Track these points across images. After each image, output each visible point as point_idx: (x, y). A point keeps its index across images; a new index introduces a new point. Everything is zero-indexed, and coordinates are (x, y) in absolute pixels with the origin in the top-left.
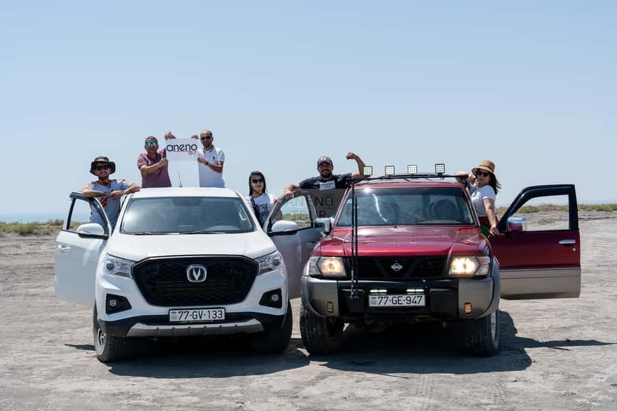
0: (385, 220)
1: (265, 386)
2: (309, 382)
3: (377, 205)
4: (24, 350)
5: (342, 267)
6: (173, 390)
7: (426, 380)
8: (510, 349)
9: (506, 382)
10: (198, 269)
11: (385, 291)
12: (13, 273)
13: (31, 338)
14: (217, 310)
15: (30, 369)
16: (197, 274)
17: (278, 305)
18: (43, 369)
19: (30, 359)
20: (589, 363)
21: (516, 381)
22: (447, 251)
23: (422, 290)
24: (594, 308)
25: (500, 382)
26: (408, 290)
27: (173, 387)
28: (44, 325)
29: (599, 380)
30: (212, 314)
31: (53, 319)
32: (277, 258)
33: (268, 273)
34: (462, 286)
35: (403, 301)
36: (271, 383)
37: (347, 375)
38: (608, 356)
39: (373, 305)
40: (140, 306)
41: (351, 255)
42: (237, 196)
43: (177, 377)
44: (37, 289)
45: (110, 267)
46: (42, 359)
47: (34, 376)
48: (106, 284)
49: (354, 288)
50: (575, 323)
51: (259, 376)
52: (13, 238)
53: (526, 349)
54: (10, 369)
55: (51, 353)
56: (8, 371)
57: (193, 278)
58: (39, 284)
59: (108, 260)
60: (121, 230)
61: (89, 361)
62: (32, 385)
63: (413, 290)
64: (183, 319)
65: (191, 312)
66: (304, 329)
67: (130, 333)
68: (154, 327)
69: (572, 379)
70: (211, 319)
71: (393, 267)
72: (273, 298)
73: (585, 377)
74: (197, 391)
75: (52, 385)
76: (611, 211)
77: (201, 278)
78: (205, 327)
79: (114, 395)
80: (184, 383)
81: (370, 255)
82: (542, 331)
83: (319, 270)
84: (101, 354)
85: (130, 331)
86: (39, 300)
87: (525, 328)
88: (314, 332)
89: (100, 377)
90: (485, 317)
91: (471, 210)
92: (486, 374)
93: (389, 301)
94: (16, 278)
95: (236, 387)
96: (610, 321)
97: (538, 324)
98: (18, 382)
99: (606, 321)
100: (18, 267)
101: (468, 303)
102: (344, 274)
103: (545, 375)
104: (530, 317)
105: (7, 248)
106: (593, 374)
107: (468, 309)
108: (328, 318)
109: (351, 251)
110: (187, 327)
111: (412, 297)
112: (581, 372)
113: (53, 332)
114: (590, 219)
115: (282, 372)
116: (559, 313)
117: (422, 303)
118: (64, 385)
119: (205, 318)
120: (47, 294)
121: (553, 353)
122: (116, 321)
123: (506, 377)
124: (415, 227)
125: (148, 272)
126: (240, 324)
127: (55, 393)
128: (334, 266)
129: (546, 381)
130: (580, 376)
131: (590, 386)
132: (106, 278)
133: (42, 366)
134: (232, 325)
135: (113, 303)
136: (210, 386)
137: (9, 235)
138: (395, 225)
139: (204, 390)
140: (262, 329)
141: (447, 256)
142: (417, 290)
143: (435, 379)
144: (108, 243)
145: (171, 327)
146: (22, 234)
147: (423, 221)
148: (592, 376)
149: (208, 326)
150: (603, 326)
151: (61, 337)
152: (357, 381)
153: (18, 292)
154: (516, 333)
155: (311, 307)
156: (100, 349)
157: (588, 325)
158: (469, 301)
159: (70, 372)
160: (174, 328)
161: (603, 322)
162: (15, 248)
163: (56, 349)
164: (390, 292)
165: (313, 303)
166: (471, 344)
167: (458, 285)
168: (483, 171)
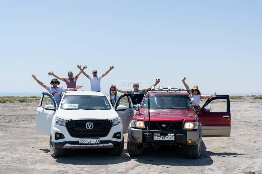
0: (159, 107)
1: (115, 169)
2: (131, 168)
3: (156, 101)
4: (23, 151)
5: (144, 125)
6: (80, 170)
7: (175, 168)
8: (204, 156)
9: (205, 170)
10: (90, 124)
11: (160, 134)
12: (18, 118)
13: (26, 146)
14: (97, 139)
15: (26, 159)
16: (90, 126)
17: (119, 138)
18: (31, 159)
19: (26, 155)
20: (234, 163)
21: (208, 170)
22: (183, 120)
24: (233, 139)
25: (202, 170)
26: (168, 134)
27: (80, 169)
28: (30, 140)
29: (239, 170)
30: (95, 141)
31: (34, 138)
32: (120, 120)
33: (116, 126)
34: (188, 133)
35: (166, 138)
36: (117, 168)
37: (145, 165)
38: (241, 160)
39: (155, 139)
40: (68, 137)
41: (147, 120)
42: (104, 96)
43: (81, 164)
44: (26, 125)
45: (57, 122)
46: (30, 155)
47: (28, 163)
48: (55, 129)
49: (148, 133)
50: (227, 145)
51: (112, 165)
52: (17, 104)
53: (210, 156)
54: (18, 159)
55: (33, 153)
56: (17, 160)
57: (88, 127)
58: (27, 123)
59: (57, 119)
60: (61, 107)
61: (48, 156)
62: (27, 167)
63: (170, 134)
64: (84, 143)
65: (87, 140)
66: (129, 147)
67: (64, 147)
68: (73, 145)
69: (229, 170)
70: (95, 143)
71: (163, 125)
72: (117, 135)
73: (234, 169)
74: (89, 171)
75: (34, 167)
76: (235, 99)
77: (91, 127)
78: (92, 146)
79: (58, 172)
80: (84, 167)
81: (154, 120)
82: (215, 148)
83: (135, 125)
84: (52, 154)
85: (64, 146)
86: (28, 130)
87: (209, 147)
88: (132, 148)
89: (53, 164)
90: (196, 145)
91: (191, 104)
92: (197, 166)
93: (161, 138)
94: (19, 120)
95: (104, 170)
96: (240, 145)
97: (213, 146)
98: (21, 165)
99: (239, 145)
100: (20, 115)
101: (190, 140)
102: (145, 127)
103: (219, 168)
104: (210, 142)
105: (15, 107)
106: (236, 167)
107: (190, 142)
108: (138, 143)
109: (147, 119)
110: (85, 145)
111: (170, 137)
112: (232, 167)
113: (34, 144)
115: (121, 164)
116: (221, 141)
117: (173, 139)
118: (39, 167)
119: (92, 142)
120: (31, 127)
121: (220, 158)
122: (59, 143)
123: (204, 168)
124: (170, 109)
125: (71, 125)
126: (105, 145)
127: (36, 170)
128: (141, 124)
129: (219, 170)
130: (231, 168)
131: (236, 173)
132: (55, 126)
133: (30, 158)
134: (102, 145)
135: (58, 136)
136: (94, 169)
137: (16, 102)
138: (163, 108)
139: (92, 171)
140: (113, 147)
141: (183, 122)
142: (172, 134)
143: (178, 168)
144: (56, 112)
145: (79, 145)
146: (21, 102)
147: (173, 107)
148: (236, 168)
149: (93, 145)
150: (238, 147)
151: (37, 146)
152: (149, 168)
153: (20, 126)
154: (206, 149)
155: (132, 139)
156: (52, 152)
157: (232, 146)
158: (190, 138)
159: (41, 161)
160: (80, 146)
161: (238, 146)
162: (18, 107)
163: (35, 151)
164: (161, 135)
165: (132, 137)
166: (191, 154)
167: (187, 133)
168: (194, 90)
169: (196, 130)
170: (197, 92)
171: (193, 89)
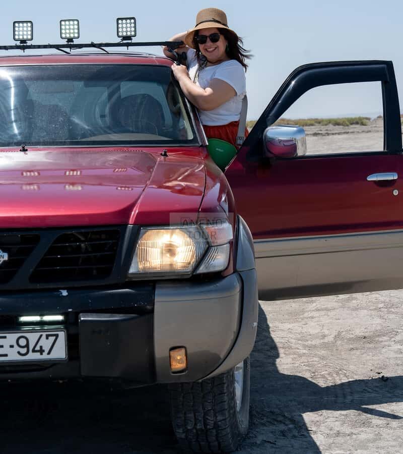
22: (128, 210)
23: (60, 318)
26: (24, 319)
35: (8, 348)
63: (36, 318)
76: (348, 126)
101: (179, 347)
107: (178, 362)
111: (33, 337)
114: (328, 134)
117: (60, 352)
141: (125, 224)
166: (187, 431)
167: (152, 303)
168: (207, 34)
169: (216, 277)
170: (222, 44)
171: (197, 33)
